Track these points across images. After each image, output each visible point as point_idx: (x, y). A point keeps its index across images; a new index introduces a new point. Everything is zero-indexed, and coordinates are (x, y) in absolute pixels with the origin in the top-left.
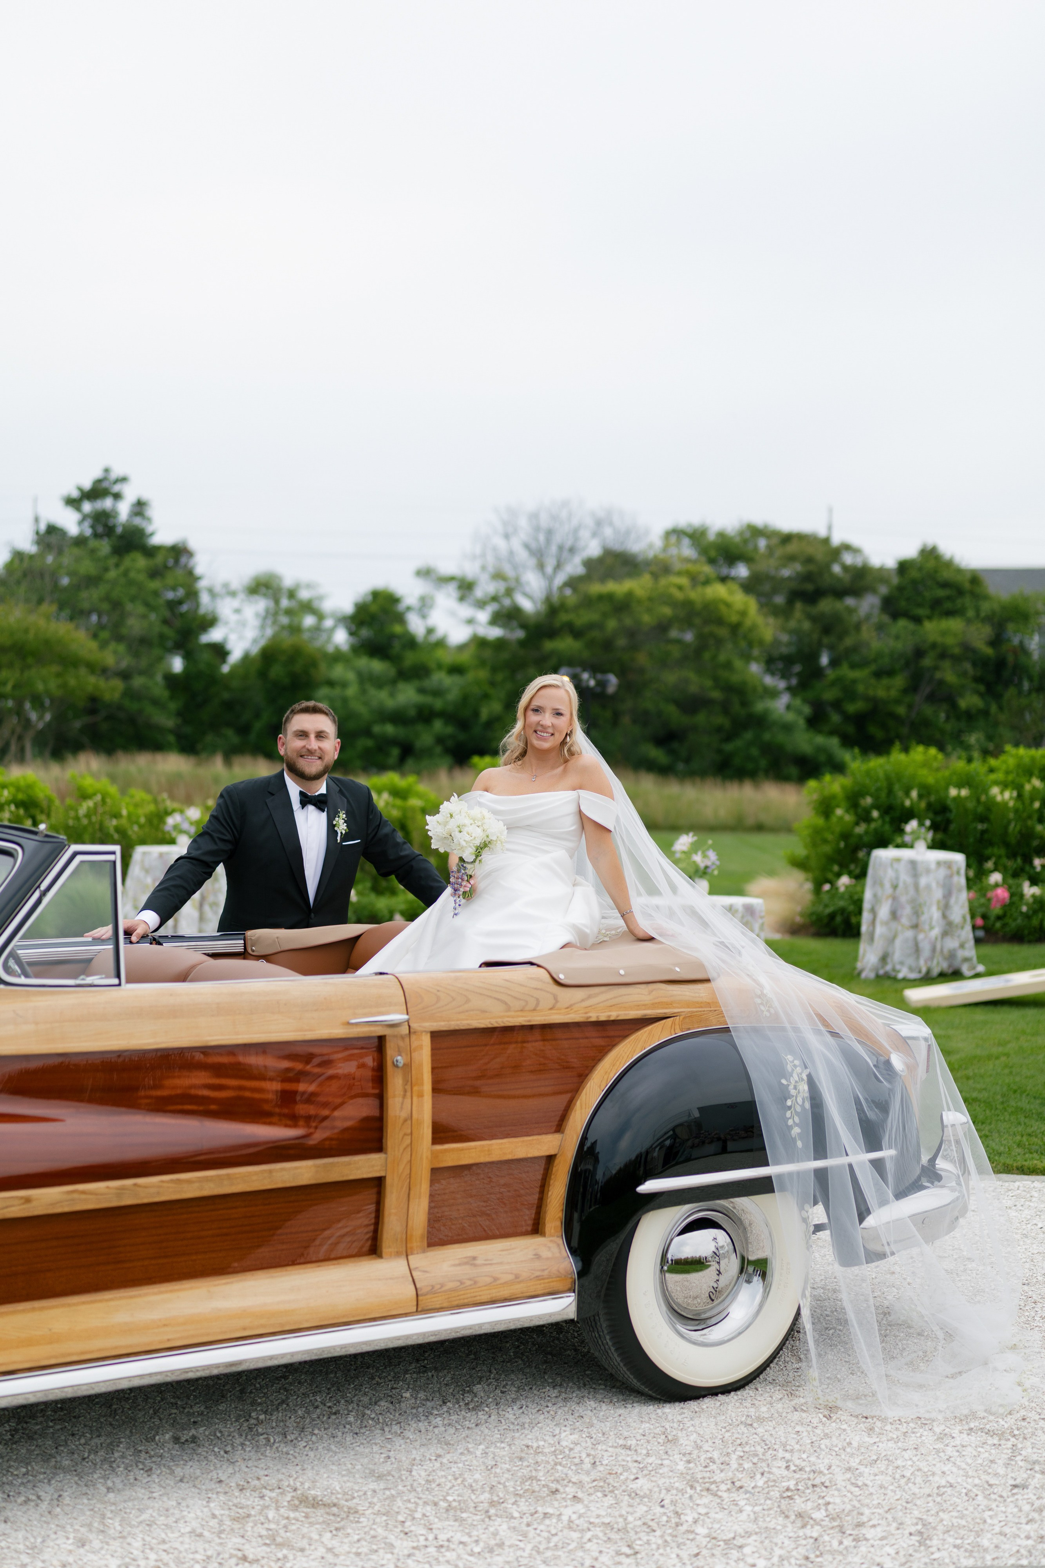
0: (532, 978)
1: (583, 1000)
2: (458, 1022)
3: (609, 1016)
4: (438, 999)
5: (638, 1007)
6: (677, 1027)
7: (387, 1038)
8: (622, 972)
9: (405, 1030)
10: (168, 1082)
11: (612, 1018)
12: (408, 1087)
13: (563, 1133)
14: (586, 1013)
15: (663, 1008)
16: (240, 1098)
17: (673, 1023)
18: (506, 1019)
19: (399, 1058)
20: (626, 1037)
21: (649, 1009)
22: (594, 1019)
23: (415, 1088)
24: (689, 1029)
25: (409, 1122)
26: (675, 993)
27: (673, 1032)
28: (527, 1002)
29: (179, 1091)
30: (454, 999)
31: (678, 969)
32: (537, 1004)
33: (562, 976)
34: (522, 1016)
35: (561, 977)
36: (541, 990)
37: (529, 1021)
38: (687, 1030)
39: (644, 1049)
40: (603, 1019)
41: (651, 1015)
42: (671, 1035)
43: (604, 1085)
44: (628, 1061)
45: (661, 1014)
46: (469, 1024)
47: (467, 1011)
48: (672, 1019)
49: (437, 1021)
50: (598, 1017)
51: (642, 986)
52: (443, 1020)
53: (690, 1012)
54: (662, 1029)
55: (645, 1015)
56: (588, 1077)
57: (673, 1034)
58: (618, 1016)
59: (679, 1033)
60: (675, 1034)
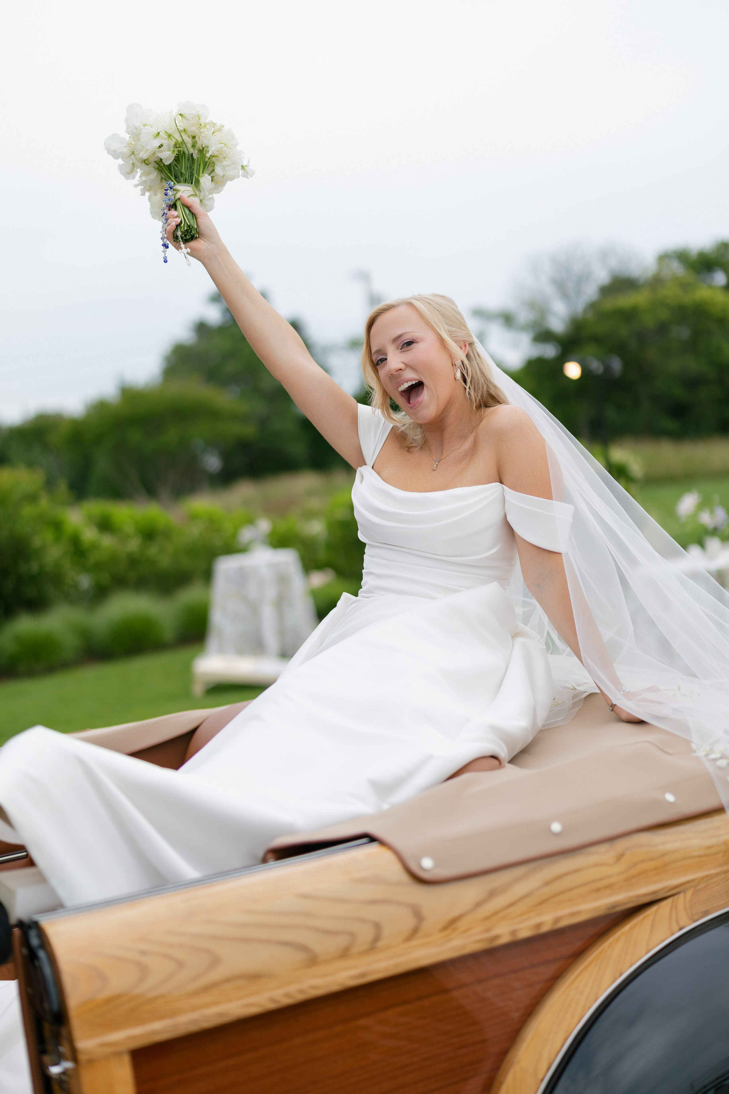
0: (362, 881)
1: (478, 905)
2: (195, 1015)
3: (539, 925)
4: (144, 970)
5: (597, 892)
6: (682, 913)
8: (556, 827)
11: (545, 929)
14: (488, 930)
15: (649, 883)
17: (673, 907)
18: (308, 983)
21: (619, 891)
22: (505, 939)
24: (706, 913)
26: (670, 847)
27: (675, 927)
28: (352, 935)
30: (180, 964)
31: (670, 797)
32: (377, 939)
33: (427, 863)
34: (346, 968)
35: (426, 865)
36: (384, 901)
37: (362, 975)
38: (702, 917)
39: (621, 975)
40: (524, 933)
41: (626, 904)
42: (673, 934)
43: (545, 1066)
44: (590, 1008)
45: (645, 895)
46: (220, 1015)
47: (215, 985)
48: (670, 900)
49: (142, 1022)
50: (513, 933)
51: (602, 848)
52: (160, 1017)
53: (703, 878)
54: (653, 925)
55: (614, 906)
56: (509, 1056)
57: (677, 928)
58: (557, 920)
59: (689, 925)
60: (681, 929)
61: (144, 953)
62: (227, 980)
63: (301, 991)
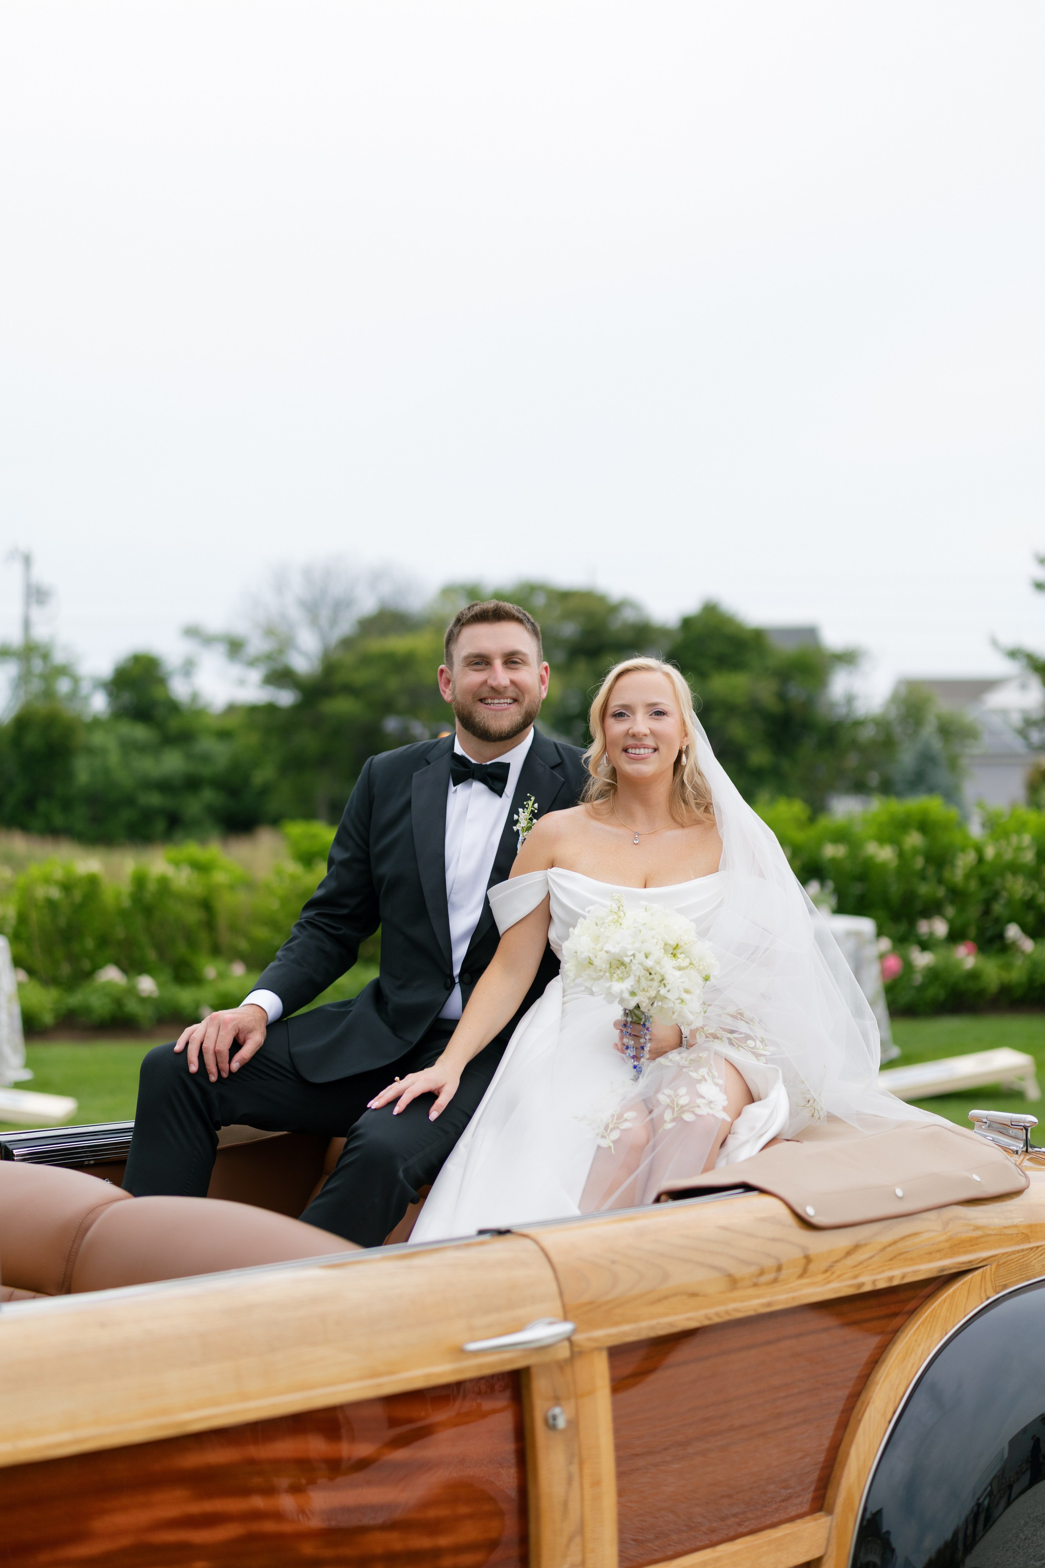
0: (764, 1220)
1: (848, 1254)
2: (653, 1322)
3: (891, 1279)
4: (615, 1277)
5: (931, 1255)
6: (989, 1285)
7: (534, 1371)
8: (899, 1192)
9: (564, 1352)
10: (102, 1524)
11: (895, 1283)
12: (575, 1468)
13: (830, 1512)
14: (855, 1277)
15: (965, 1253)
16: (251, 1538)
17: (983, 1278)
18: (732, 1306)
19: (557, 1410)
20: (912, 1313)
21: (945, 1257)
22: (867, 1288)
23: (587, 1470)
24: (1005, 1287)
25: (578, 1539)
26: (979, 1222)
27: (984, 1296)
28: (762, 1267)
29: (125, 1541)
30: (641, 1276)
31: (976, 1177)
32: (779, 1272)
34: (757, 1297)
35: (810, 1212)
36: (781, 1240)
37: (769, 1304)
38: (1002, 1290)
39: (946, 1334)
40: (882, 1285)
41: (951, 1269)
42: (982, 1303)
43: (891, 1410)
44: (925, 1360)
45: (964, 1263)
46: (671, 1325)
47: (666, 1298)
48: (981, 1270)
49: (616, 1324)
50: (874, 1282)
51: (932, 1215)
52: (627, 1321)
53: (1004, 1254)
54: (969, 1291)
55: (943, 1270)
56: (862, 1398)
57: (985, 1299)
58: (903, 1277)
59: (993, 1296)
60: (988, 1299)
61: (613, 1262)
62: (675, 1295)
63: (727, 1313)
